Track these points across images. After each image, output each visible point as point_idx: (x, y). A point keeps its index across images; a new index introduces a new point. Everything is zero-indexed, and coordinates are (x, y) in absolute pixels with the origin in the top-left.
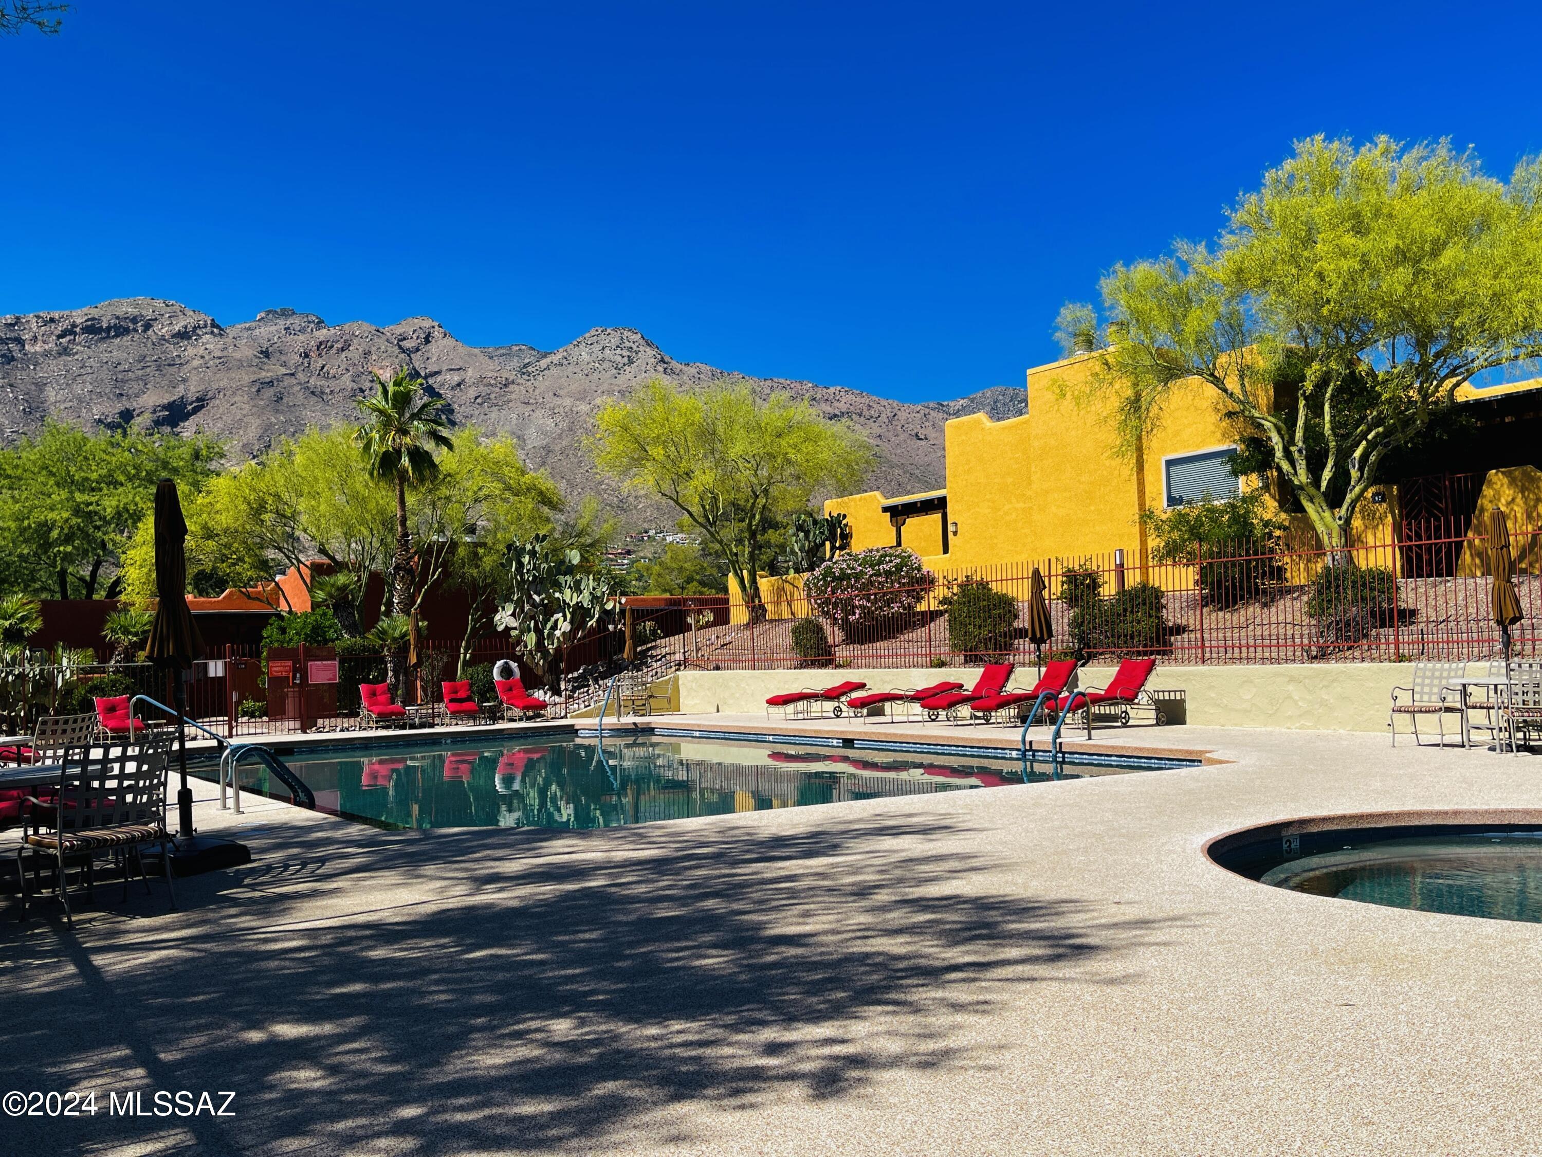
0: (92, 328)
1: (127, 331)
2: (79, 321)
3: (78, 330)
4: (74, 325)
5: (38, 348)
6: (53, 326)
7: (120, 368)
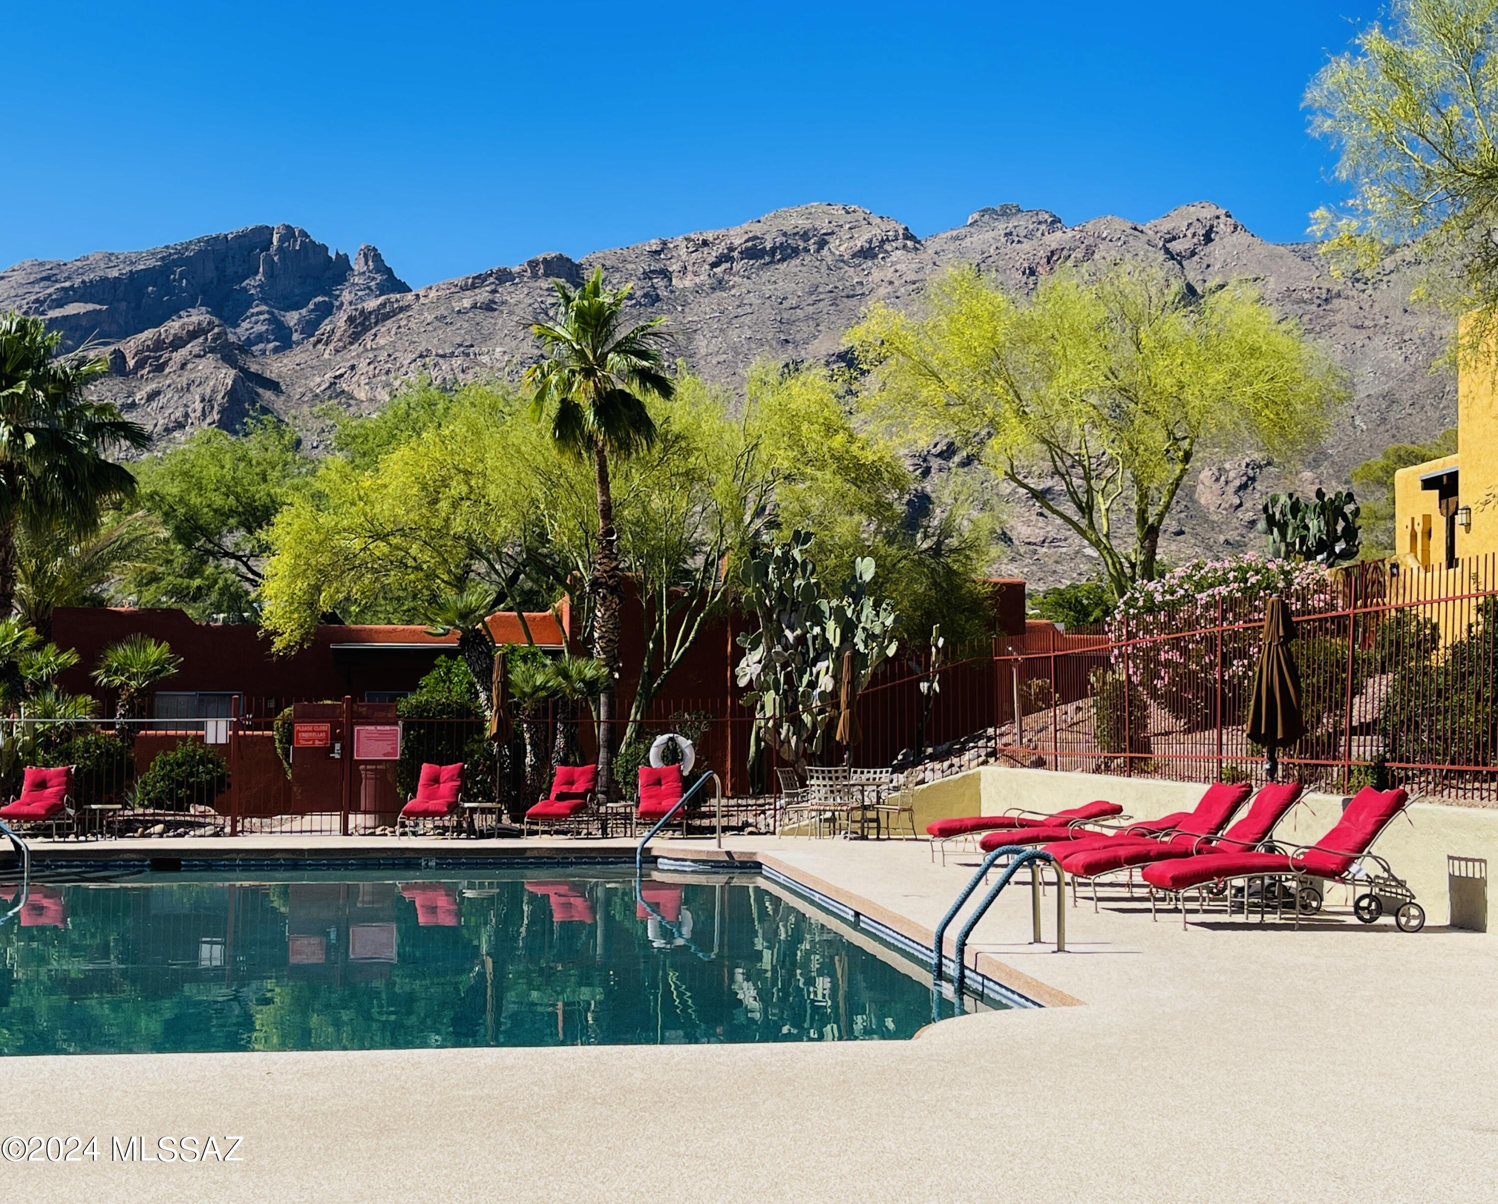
0: (753, 252)
1: (796, 251)
2: (737, 242)
3: (735, 254)
4: (731, 249)
5: (688, 282)
6: (706, 250)
7: (786, 304)
